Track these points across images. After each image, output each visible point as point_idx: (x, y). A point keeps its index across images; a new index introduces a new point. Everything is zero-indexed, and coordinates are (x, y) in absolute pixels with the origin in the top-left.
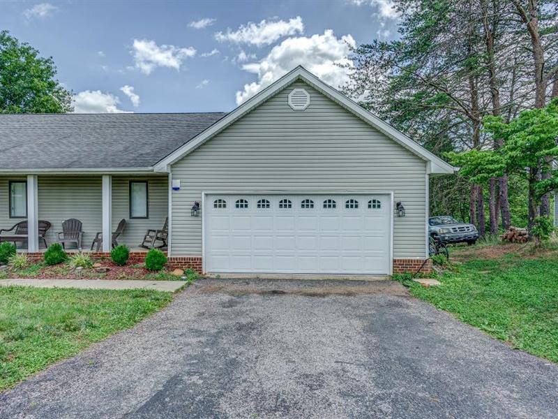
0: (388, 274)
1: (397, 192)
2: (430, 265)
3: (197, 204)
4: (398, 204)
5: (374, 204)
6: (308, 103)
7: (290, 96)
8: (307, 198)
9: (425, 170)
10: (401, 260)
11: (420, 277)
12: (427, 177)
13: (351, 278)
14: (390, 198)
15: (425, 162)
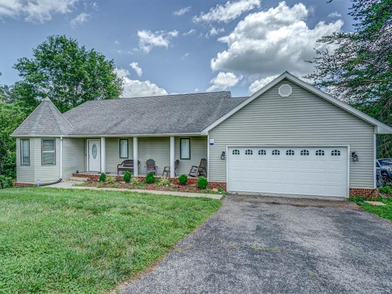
0: (346, 197)
1: (352, 145)
2: (376, 193)
3: (224, 153)
4: (353, 153)
5: (336, 153)
6: (291, 92)
7: (279, 89)
8: (290, 149)
9: (373, 131)
10: (355, 189)
11: (370, 200)
12: (375, 136)
13: (320, 198)
14: (347, 149)
15: (373, 126)
